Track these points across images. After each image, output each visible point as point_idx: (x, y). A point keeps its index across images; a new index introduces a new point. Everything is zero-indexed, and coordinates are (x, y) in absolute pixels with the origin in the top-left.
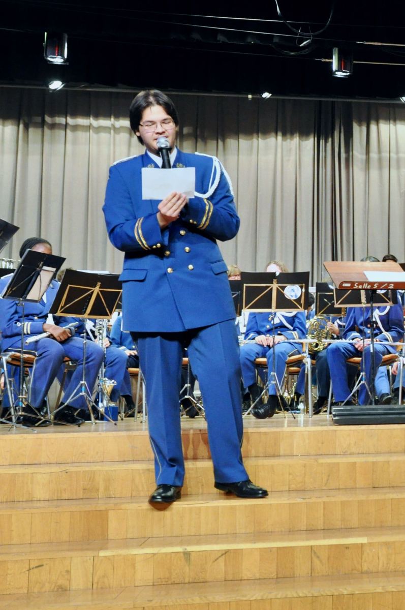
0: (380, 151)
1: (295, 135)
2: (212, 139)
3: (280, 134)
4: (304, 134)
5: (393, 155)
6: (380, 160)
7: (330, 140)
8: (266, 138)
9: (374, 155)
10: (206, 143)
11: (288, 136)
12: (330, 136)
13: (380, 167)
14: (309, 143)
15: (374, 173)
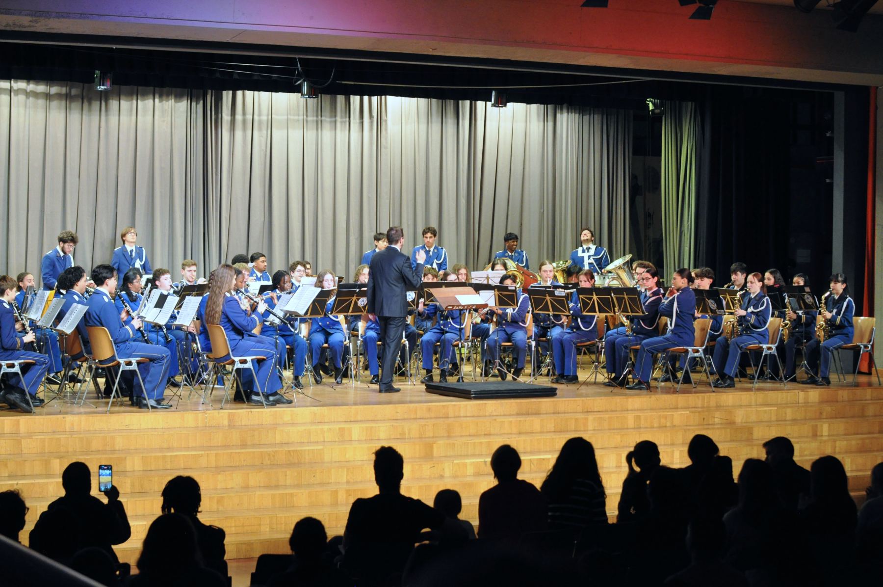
0: (244, 113)
1: (170, 97)
2: (96, 100)
3: (157, 96)
4: (178, 97)
5: (256, 117)
6: (244, 121)
7: (201, 102)
8: (145, 100)
9: (239, 117)
10: (90, 104)
11: (164, 98)
12: (202, 98)
13: (244, 129)
14: (183, 105)
15: (239, 134)
